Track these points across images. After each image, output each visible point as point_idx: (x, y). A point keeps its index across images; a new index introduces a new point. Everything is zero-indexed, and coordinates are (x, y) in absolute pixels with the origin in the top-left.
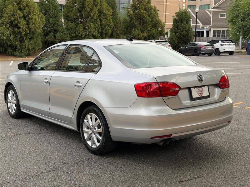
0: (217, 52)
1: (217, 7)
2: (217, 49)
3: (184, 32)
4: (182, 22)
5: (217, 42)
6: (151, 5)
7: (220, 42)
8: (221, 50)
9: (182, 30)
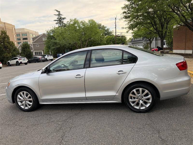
0: (46, 60)
1: (34, 42)
2: (46, 59)
3: (28, 53)
4: (26, 48)
5: (45, 56)
6: (10, 40)
7: (46, 56)
8: (48, 59)
9: (27, 52)
